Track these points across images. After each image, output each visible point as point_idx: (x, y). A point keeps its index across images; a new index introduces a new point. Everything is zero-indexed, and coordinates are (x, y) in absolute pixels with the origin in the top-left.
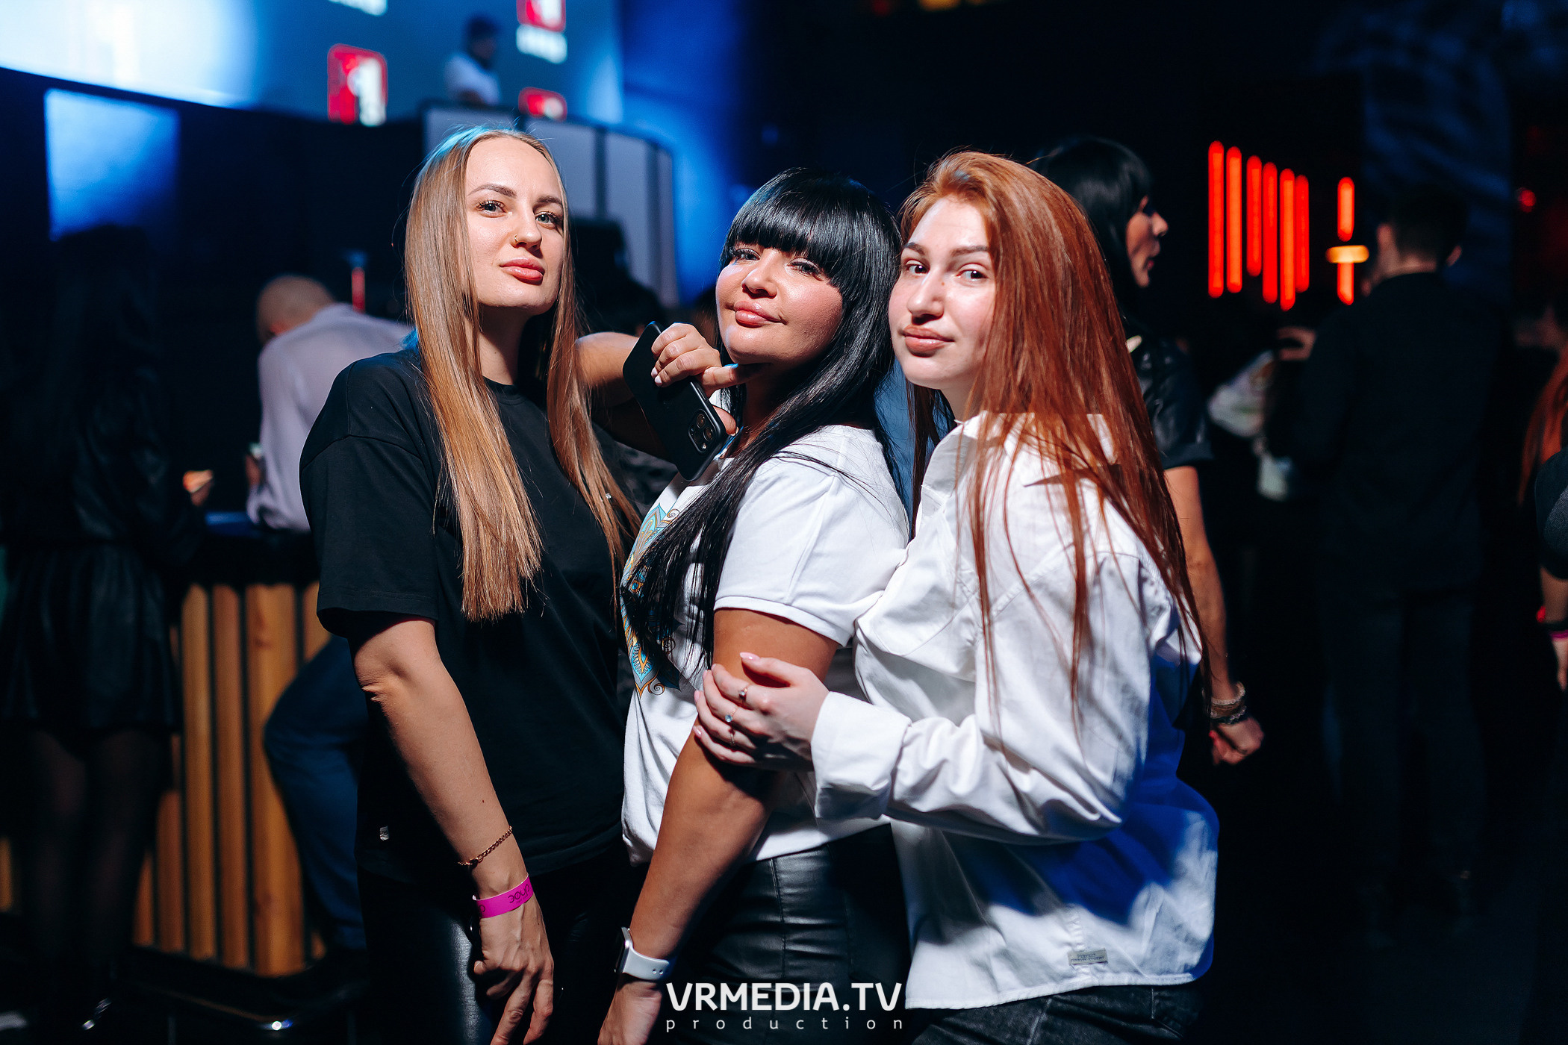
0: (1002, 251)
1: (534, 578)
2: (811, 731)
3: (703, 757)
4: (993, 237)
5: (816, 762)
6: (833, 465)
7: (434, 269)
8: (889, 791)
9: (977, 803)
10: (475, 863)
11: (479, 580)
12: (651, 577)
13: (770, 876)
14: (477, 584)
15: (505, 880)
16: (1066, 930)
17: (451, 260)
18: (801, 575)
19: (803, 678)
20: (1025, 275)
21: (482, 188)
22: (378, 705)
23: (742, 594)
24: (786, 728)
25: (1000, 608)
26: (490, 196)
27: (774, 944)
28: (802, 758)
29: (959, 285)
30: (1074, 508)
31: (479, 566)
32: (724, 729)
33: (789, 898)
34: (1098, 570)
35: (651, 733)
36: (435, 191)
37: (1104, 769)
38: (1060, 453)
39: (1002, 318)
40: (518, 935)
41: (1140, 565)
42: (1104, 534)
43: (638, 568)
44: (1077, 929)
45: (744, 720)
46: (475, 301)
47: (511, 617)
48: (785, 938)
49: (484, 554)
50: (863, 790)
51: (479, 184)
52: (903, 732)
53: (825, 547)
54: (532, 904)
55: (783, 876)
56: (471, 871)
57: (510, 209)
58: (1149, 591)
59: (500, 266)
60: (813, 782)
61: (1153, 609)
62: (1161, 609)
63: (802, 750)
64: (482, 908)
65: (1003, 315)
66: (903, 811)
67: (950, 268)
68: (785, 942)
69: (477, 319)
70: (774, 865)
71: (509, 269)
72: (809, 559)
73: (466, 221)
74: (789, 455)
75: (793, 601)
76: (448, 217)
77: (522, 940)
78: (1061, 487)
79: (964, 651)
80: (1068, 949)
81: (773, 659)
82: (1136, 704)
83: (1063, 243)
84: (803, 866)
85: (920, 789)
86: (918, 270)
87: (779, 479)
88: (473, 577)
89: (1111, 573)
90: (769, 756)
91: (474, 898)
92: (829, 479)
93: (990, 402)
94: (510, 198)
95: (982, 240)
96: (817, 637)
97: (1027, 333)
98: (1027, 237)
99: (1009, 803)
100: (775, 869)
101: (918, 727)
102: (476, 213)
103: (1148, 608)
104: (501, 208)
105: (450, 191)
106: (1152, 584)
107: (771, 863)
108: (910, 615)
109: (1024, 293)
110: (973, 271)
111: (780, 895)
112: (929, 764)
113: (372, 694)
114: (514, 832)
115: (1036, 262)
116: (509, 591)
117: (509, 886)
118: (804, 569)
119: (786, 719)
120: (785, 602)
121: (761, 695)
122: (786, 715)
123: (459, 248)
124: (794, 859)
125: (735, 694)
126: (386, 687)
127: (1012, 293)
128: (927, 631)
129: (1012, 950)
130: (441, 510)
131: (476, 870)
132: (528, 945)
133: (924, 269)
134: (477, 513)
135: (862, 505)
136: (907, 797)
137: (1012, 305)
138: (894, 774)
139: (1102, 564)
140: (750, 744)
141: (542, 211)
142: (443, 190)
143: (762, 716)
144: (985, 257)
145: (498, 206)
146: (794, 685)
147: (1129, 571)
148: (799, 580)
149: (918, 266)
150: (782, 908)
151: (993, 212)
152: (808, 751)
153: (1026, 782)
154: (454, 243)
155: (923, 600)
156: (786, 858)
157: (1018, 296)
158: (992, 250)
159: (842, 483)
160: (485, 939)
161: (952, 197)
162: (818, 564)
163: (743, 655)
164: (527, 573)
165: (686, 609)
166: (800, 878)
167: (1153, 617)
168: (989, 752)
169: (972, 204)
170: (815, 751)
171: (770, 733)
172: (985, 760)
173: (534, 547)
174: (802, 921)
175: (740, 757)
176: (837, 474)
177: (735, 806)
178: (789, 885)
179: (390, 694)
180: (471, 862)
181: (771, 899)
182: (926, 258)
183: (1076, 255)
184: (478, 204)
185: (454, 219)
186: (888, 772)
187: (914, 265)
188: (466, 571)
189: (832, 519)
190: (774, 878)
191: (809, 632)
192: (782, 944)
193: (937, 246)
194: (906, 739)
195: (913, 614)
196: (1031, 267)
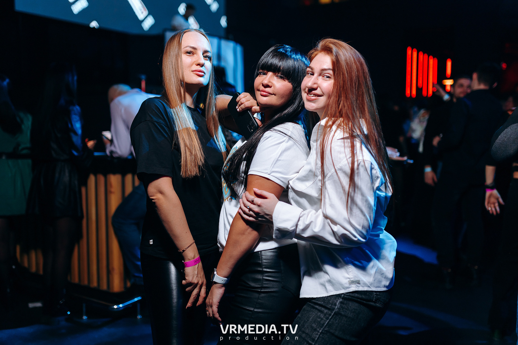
0: (336, 70)
1: (202, 165)
2: (273, 212)
3: (241, 218)
4: (334, 65)
5: (274, 221)
6: (287, 134)
7: (172, 72)
8: (295, 231)
9: (321, 234)
10: (184, 251)
11: (186, 166)
12: (231, 165)
13: (259, 256)
14: (186, 167)
15: (193, 256)
16: (348, 274)
17: (177, 69)
18: (274, 166)
19: (272, 196)
20: (343, 77)
21: (187, 47)
22: (154, 203)
23: (256, 170)
24: (265, 211)
25: (329, 176)
26: (189, 49)
27: (260, 277)
28: (269, 220)
29: (322, 80)
30: (353, 147)
31: (186, 162)
32: (247, 210)
33: (265, 263)
34: (358, 165)
35: (227, 213)
36: (172, 48)
37: (359, 225)
38: (350, 132)
39: (335, 91)
40: (196, 273)
41: (372, 164)
42: (361, 154)
43: (228, 162)
44: (352, 274)
45: (253, 208)
46: (184, 82)
47: (196, 177)
48: (263, 275)
49: (188, 158)
50: (287, 230)
51: (186, 46)
52: (300, 213)
53: (282, 158)
54: (200, 264)
55: (263, 257)
56: (182, 253)
57: (195, 54)
58: (374, 172)
59: (192, 71)
60: (272, 227)
61: (375, 177)
62: (378, 177)
63: (270, 218)
64: (186, 265)
65: (335, 90)
66: (299, 237)
67: (320, 75)
68: (263, 276)
69: (185, 87)
70: (261, 253)
71: (195, 72)
72: (276, 161)
73: (182, 57)
74: (274, 130)
75: (271, 173)
76: (176, 56)
77: (197, 274)
78: (349, 140)
79: (319, 189)
80: (349, 280)
81: (263, 191)
82: (370, 206)
83: (356, 68)
84: (269, 254)
85: (304, 230)
86: (311, 74)
87: (270, 136)
88: (184, 164)
89: (362, 166)
90: (260, 219)
91: (183, 261)
92: (285, 138)
93: (329, 115)
94: (195, 50)
95: (330, 66)
96: (277, 185)
97: (342, 95)
98: (344, 66)
99: (331, 234)
100: (261, 254)
101: (305, 212)
102: (185, 55)
103: (374, 177)
104: (193, 53)
105: (177, 48)
106: (375, 170)
107: (260, 253)
108: (303, 179)
109: (342, 83)
110: (327, 76)
111: (262, 262)
112: (307, 222)
113: (153, 199)
114: (195, 242)
115: (347, 74)
116: (195, 169)
117: (194, 258)
118: (275, 164)
119: (265, 208)
120: (268, 174)
121: (258, 201)
122: (265, 207)
123: (179, 65)
124: (267, 252)
125: (250, 200)
126: (157, 197)
127: (339, 83)
128: (309, 184)
129: (332, 280)
130: (175, 144)
131: (183, 253)
132: (199, 276)
133: (313, 74)
134: (186, 145)
135: (295, 146)
136: (300, 232)
137: (339, 86)
138: (297, 225)
139: (360, 163)
140: (254, 215)
141: (205, 55)
142: (174, 47)
143: (258, 207)
144: (331, 72)
145: (192, 53)
146: (268, 198)
147: (368, 166)
148: (273, 167)
149: (311, 73)
150: (262, 266)
151: (334, 58)
152: (272, 218)
153: (336, 228)
154: (178, 63)
155: (307, 174)
156: (264, 251)
157: (340, 84)
158: (334, 70)
159: (289, 139)
160: (186, 274)
161: (323, 53)
162: (279, 163)
163: (254, 189)
164: (200, 164)
165: (241, 174)
166: (268, 257)
167: (375, 180)
168: (325, 219)
169: (329, 55)
170: (273, 218)
171: (260, 212)
172: (324, 221)
173: (202, 156)
174: (268, 270)
175: (251, 219)
176: (288, 137)
177: (249, 233)
178: (265, 259)
179: (158, 199)
180: (182, 250)
181: (259, 263)
182: (313, 71)
183: (360, 72)
184: (185, 52)
185: (178, 56)
186: (295, 225)
187: (310, 73)
188: (182, 163)
189: (285, 150)
190: (260, 257)
191: (275, 183)
192: (262, 277)
193: (317, 68)
194: (301, 215)
195: (304, 178)
196: (345, 75)
